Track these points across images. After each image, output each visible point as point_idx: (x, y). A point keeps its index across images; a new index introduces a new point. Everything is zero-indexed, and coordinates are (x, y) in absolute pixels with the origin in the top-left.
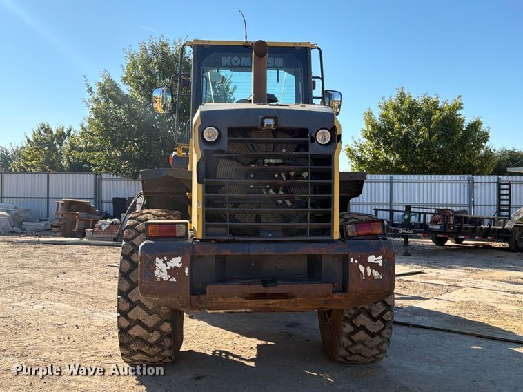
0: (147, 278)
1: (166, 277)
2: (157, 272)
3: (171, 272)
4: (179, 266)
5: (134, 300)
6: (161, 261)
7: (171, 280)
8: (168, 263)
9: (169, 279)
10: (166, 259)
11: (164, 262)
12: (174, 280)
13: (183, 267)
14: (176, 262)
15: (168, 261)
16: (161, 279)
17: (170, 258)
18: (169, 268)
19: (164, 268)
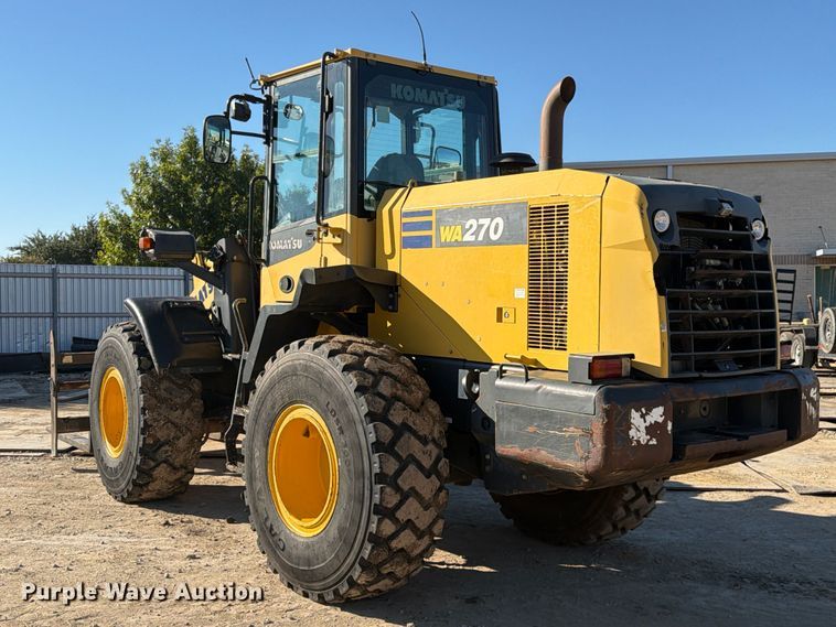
0: (619, 442)
1: (643, 438)
2: (632, 433)
3: (651, 430)
4: (661, 420)
5: (406, 488)
6: (638, 414)
7: (651, 443)
8: (647, 417)
9: (648, 441)
10: (644, 410)
11: (643, 416)
12: (654, 442)
13: (665, 422)
14: (657, 414)
15: (647, 414)
16: (638, 441)
17: (649, 410)
18: (648, 424)
19: (642, 426)
